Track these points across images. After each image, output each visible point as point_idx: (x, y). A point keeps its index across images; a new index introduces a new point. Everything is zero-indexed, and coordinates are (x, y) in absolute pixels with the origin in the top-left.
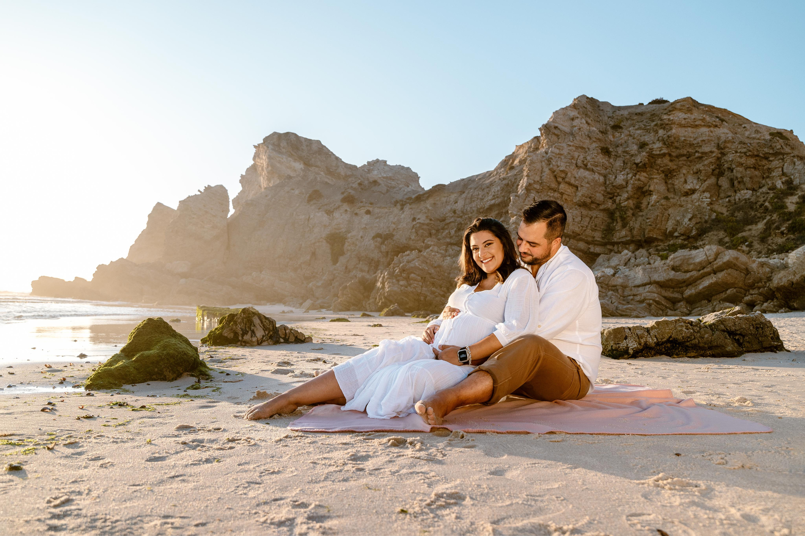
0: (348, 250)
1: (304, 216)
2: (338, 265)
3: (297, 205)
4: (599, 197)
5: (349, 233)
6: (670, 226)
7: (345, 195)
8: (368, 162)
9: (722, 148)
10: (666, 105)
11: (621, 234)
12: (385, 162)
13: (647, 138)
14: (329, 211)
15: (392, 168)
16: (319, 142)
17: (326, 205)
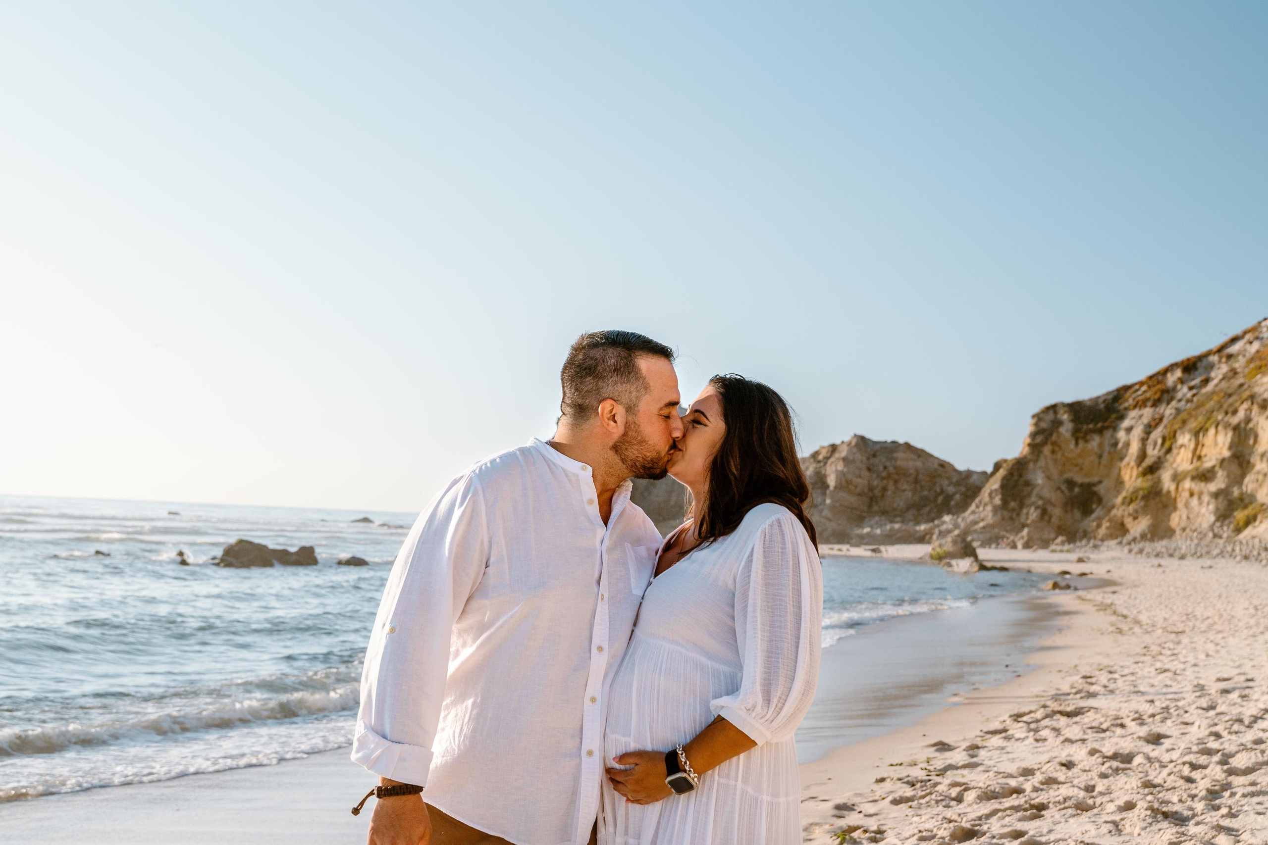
4: (866, 490)
6: (895, 505)
9: (917, 472)
10: (896, 445)
11: (875, 508)
13: (888, 464)
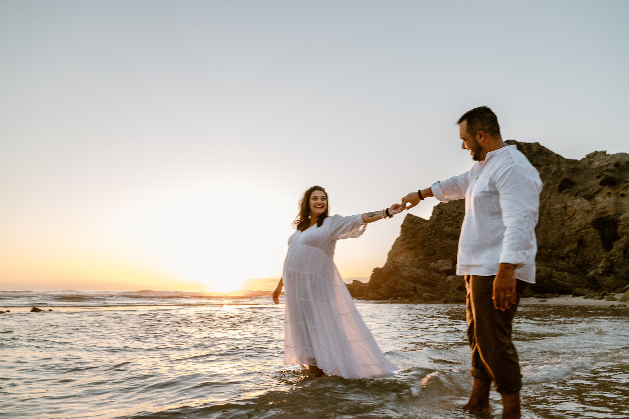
0: (623, 234)
1: (559, 206)
2: (613, 250)
3: (548, 196)
5: (621, 215)
7: (602, 178)
8: (587, 156)
12: (605, 152)
14: (589, 196)
15: (613, 156)
16: (537, 144)
17: (583, 191)
